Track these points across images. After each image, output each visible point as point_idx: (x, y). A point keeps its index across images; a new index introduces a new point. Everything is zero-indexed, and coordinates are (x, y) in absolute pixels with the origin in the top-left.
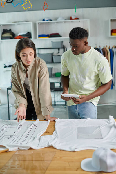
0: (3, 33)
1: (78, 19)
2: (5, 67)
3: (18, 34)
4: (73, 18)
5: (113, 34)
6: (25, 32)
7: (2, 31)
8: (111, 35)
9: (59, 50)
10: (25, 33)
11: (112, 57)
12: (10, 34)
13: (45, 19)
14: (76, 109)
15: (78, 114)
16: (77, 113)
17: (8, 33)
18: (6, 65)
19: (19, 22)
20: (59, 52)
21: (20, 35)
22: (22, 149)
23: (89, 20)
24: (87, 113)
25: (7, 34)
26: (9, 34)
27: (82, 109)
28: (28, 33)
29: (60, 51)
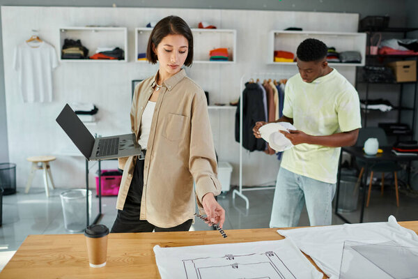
0: (64, 47)
1: (214, 28)
3: (96, 49)
4: (205, 25)
5: (277, 59)
6: (110, 47)
8: (274, 60)
10: (111, 49)
12: (80, 49)
17: (76, 46)
19: (99, 26)
21: (100, 53)
23: (235, 31)
25: (74, 49)
26: (78, 49)
28: (117, 49)
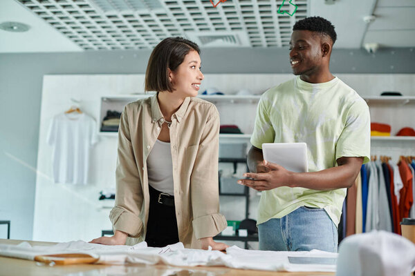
0: (106, 119)
2: (103, 198)
7: (105, 115)
9: (235, 168)
11: (365, 180)
13: (209, 92)
14: (284, 227)
15: (288, 240)
16: (285, 238)
18: (105, 193)
20: (235, 172)
22: (138, 260)
24: (312, 235)
25: (116, 120)
27: (299, 227)
29: (238, 170)
